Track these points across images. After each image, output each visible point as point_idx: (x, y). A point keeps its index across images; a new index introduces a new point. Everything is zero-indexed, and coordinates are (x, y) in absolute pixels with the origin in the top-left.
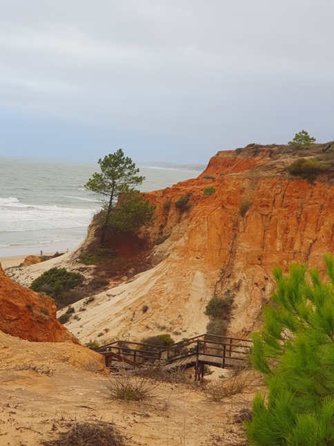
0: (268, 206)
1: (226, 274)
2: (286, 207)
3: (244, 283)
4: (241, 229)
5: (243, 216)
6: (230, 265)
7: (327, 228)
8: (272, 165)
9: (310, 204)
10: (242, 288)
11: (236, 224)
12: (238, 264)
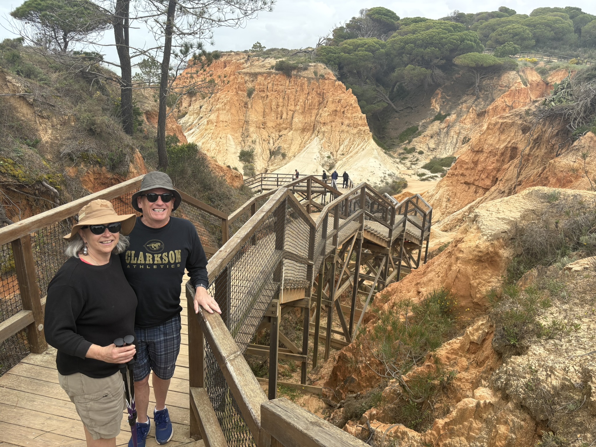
0: (264, 91)
1: (245, 135)
2: (275, 91)
3: (257, 140)
4: (249, 107)
5: (250, 98)
6: (247, 130)
7: (302, 104)
8: (263, 65)
9: (289, 89)
10: (257, 143)
11: (246, 104)
12: (252, 129)
